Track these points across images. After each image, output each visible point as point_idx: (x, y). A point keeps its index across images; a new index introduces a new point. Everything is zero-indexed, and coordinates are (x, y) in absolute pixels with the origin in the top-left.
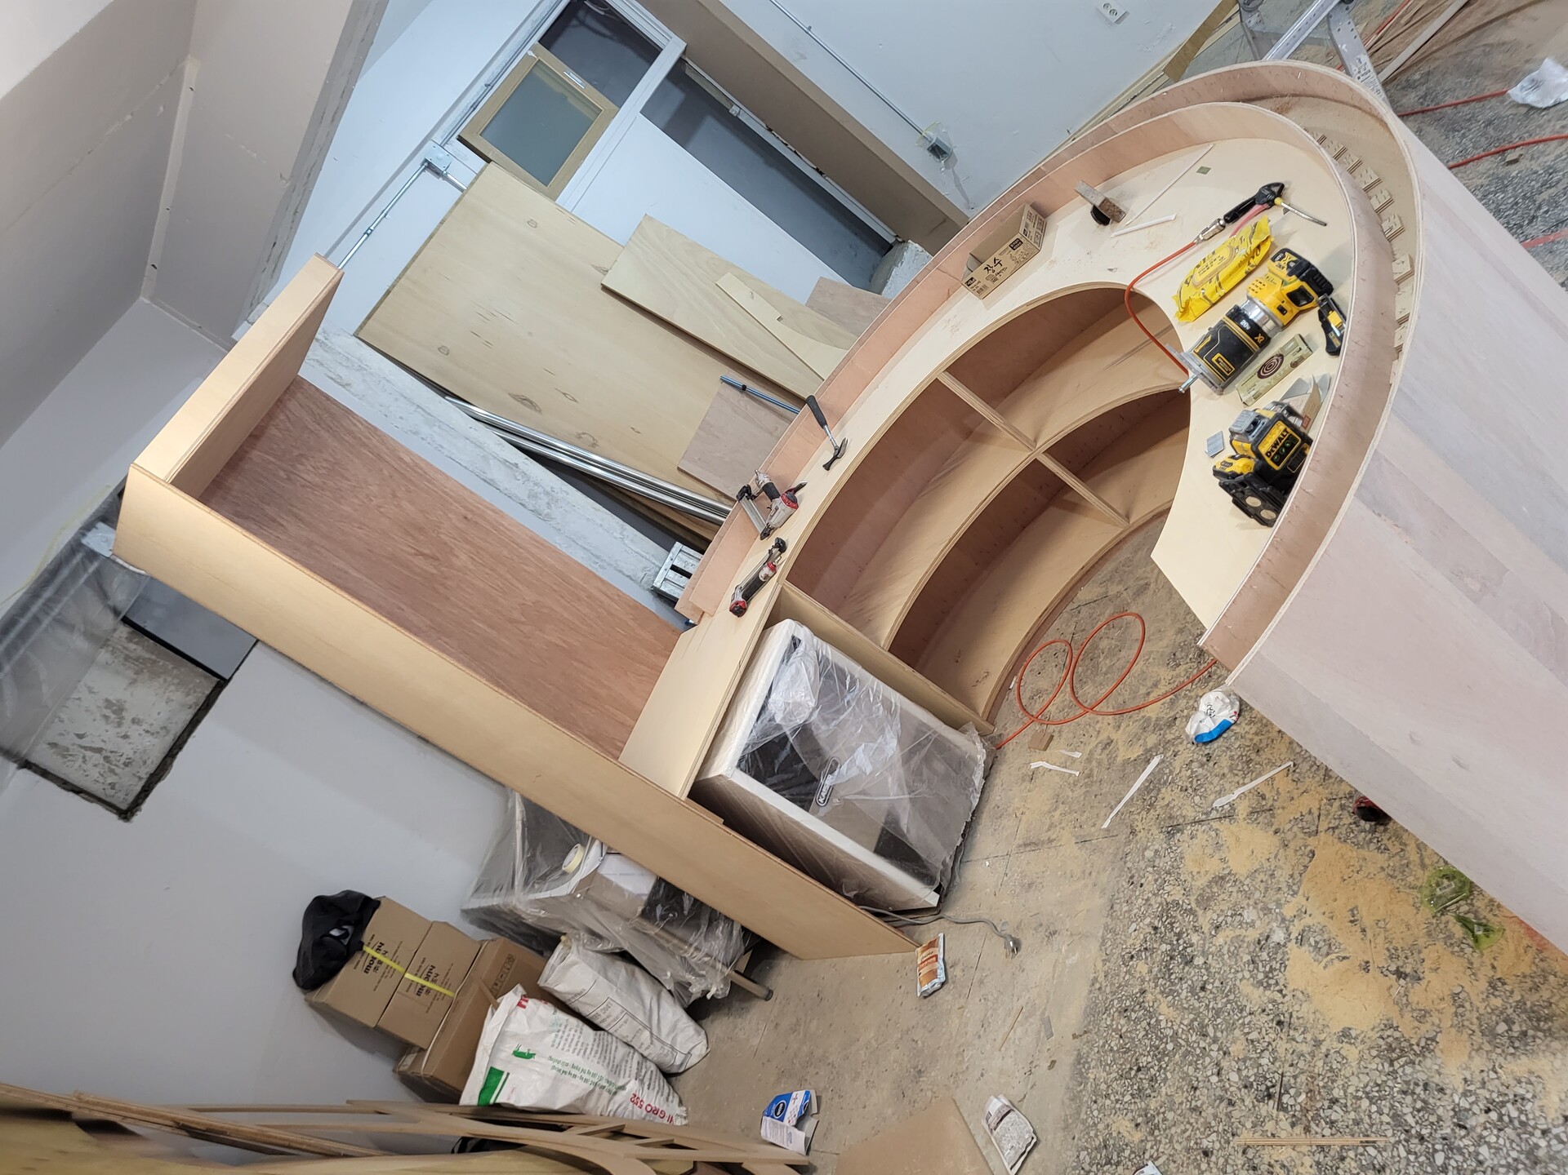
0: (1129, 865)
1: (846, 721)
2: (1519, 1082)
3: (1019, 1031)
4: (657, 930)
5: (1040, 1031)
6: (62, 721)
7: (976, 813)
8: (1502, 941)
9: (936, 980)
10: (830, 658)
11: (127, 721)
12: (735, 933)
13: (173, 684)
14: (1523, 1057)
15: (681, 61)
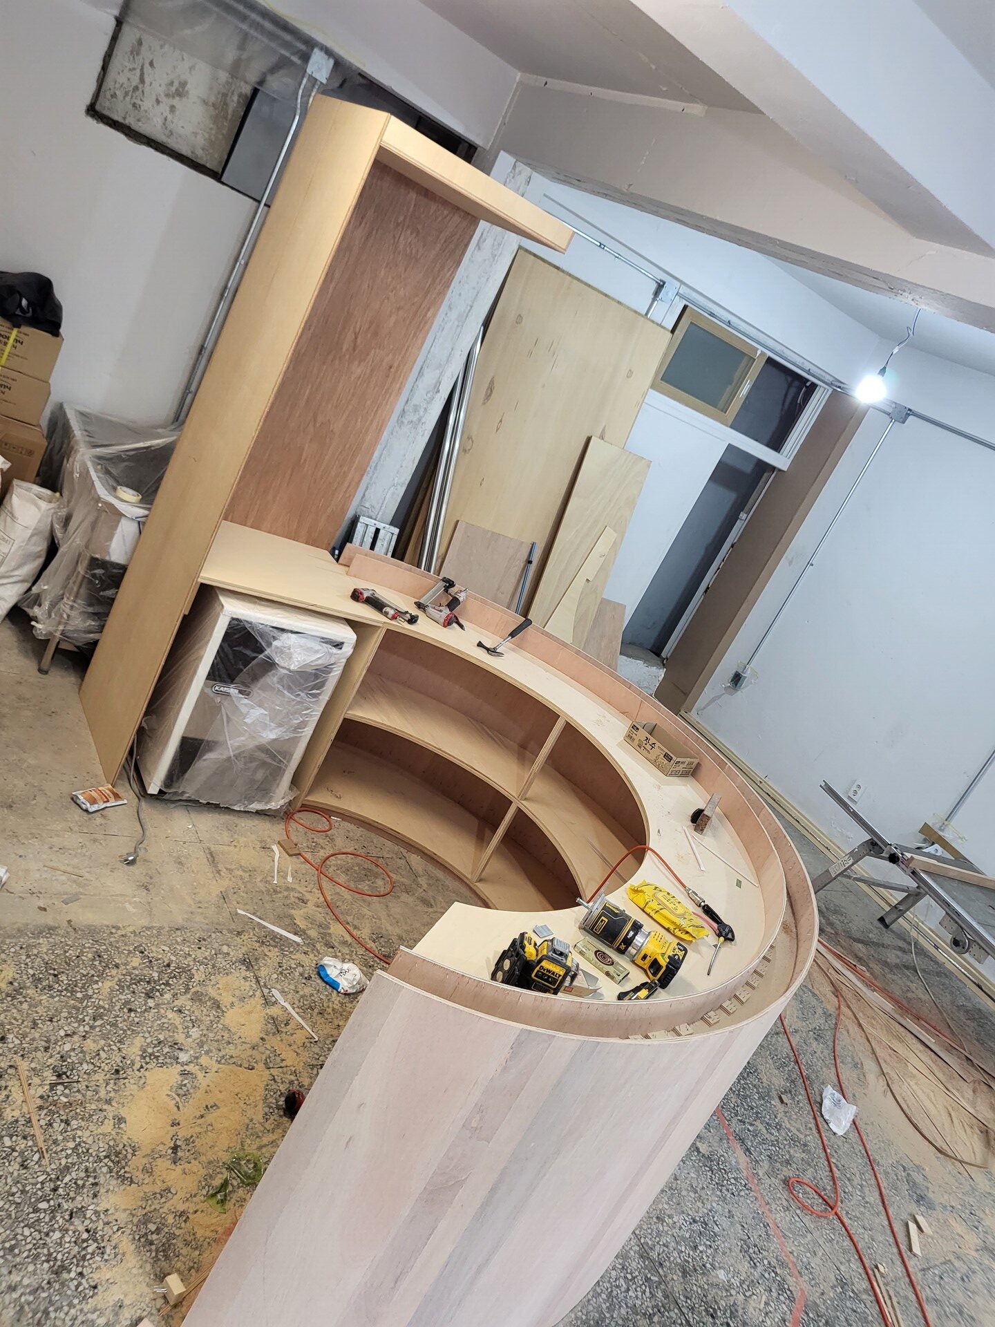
0: (213, 935)
1: (283, 696)
2: (115, 1248)
3: (64, 878)
4: (82, 572)
5: (67, 894)
6: (162, 47)
7: (228, 810)
8: (216, 1214)
9: (88, 805)
10: (331, 674)
11: (171, 101)
12: (92, 635)
13: (210, 136)
14: (134, 1246)
15: (773, 468)
